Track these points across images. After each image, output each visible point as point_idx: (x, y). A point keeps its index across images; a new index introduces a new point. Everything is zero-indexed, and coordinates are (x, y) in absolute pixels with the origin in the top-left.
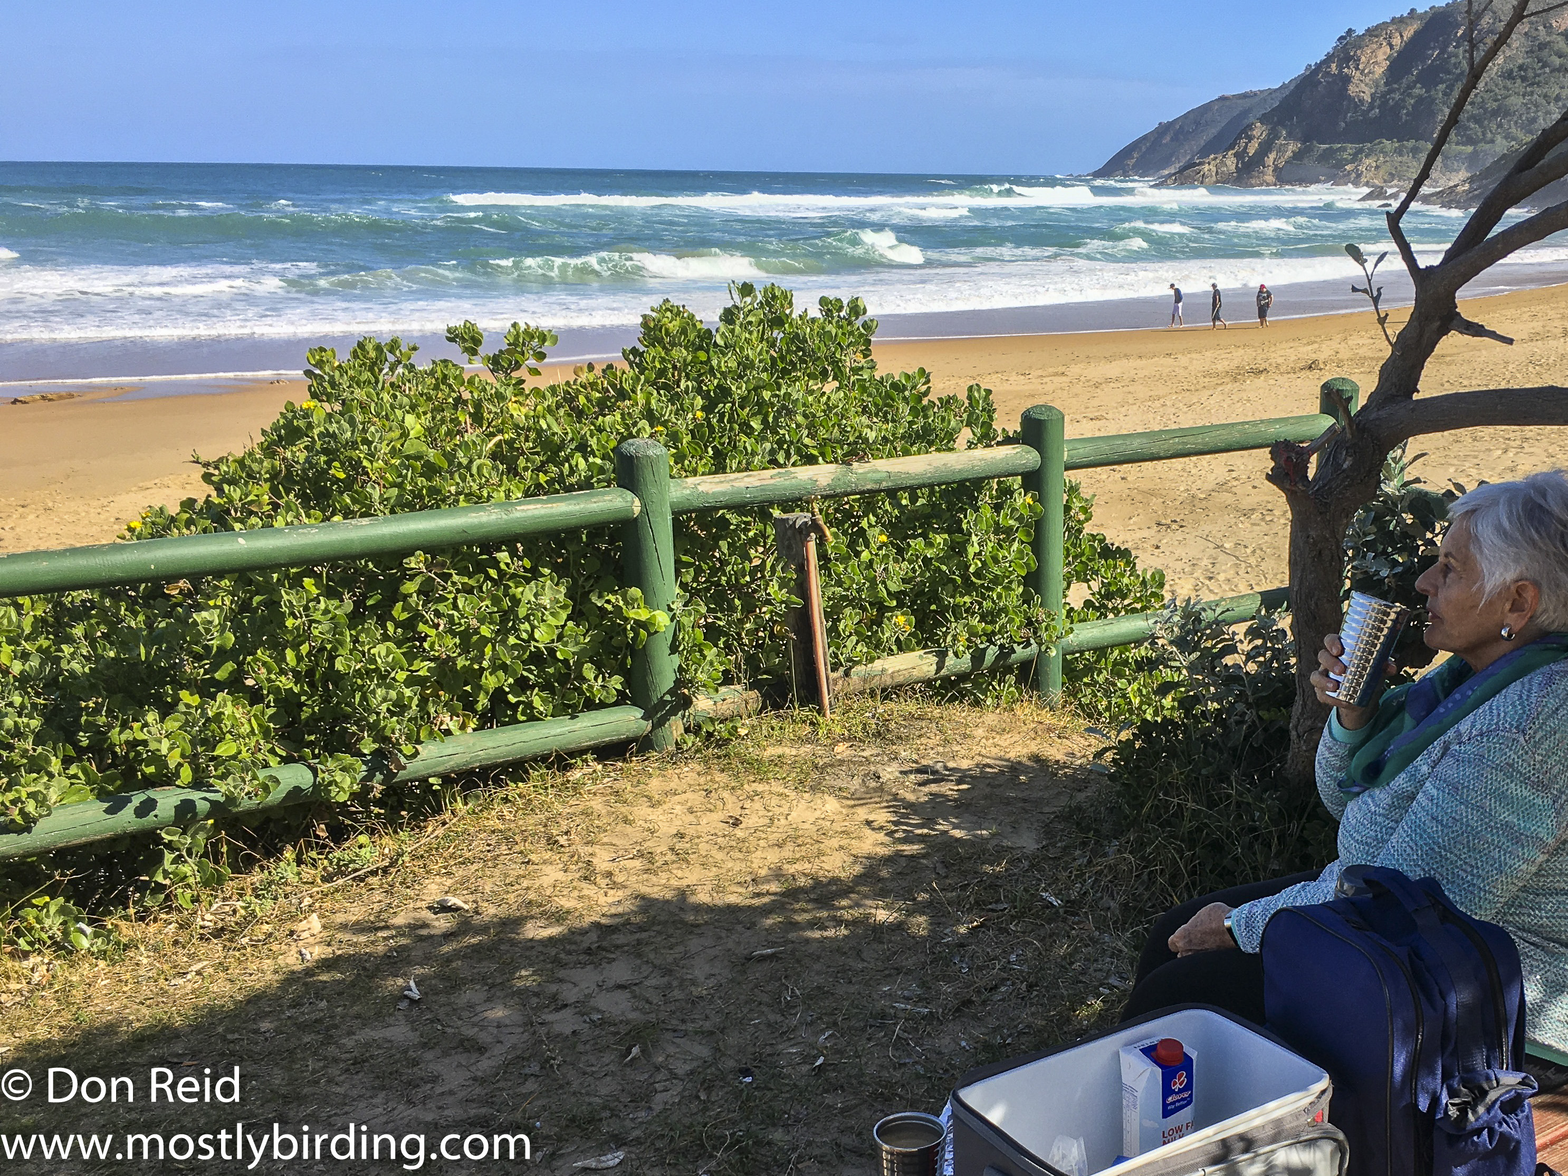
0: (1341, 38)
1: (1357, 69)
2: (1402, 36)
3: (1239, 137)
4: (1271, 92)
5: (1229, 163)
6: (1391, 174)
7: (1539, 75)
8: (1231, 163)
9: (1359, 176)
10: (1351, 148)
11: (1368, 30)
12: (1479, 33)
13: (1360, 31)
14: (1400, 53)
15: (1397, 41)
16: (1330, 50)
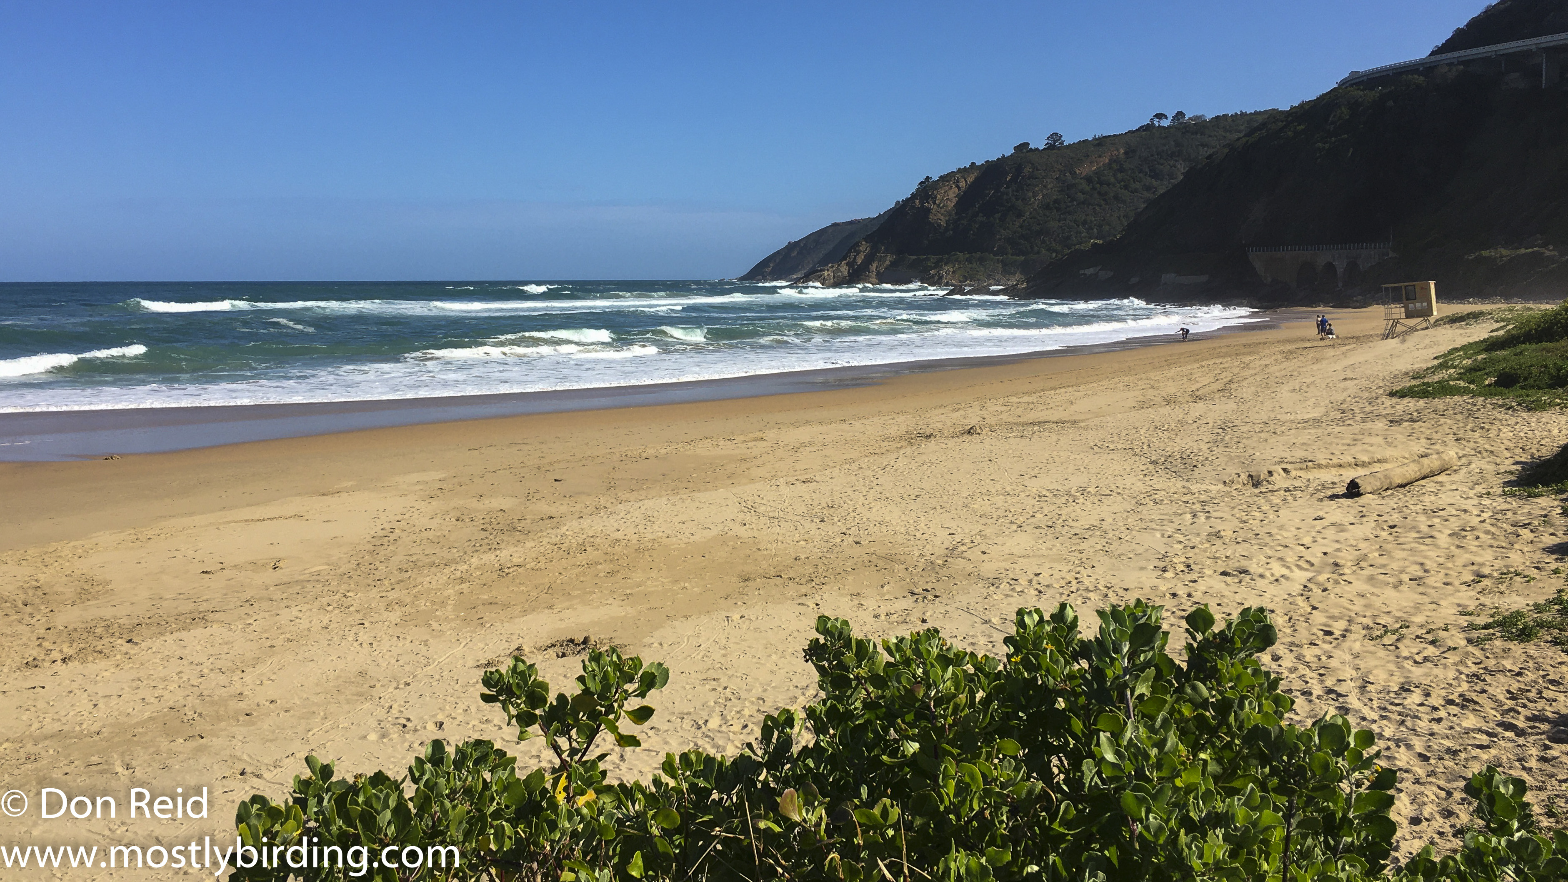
0: (922, 183)
1: (934, 203)
2: (966, 181)
3: (850, 251)
4: (871, 220)
5: (843, 269)
6: (964, 276)
7: (1069, 207)
8: (844, 270)
9: (941, 278)
10: (933, 258)
11: (941, 177)
12: (1023, 177)
13: (935, 178)
14: (965, 192)
15: (962, 184)
16: (914, 191)
